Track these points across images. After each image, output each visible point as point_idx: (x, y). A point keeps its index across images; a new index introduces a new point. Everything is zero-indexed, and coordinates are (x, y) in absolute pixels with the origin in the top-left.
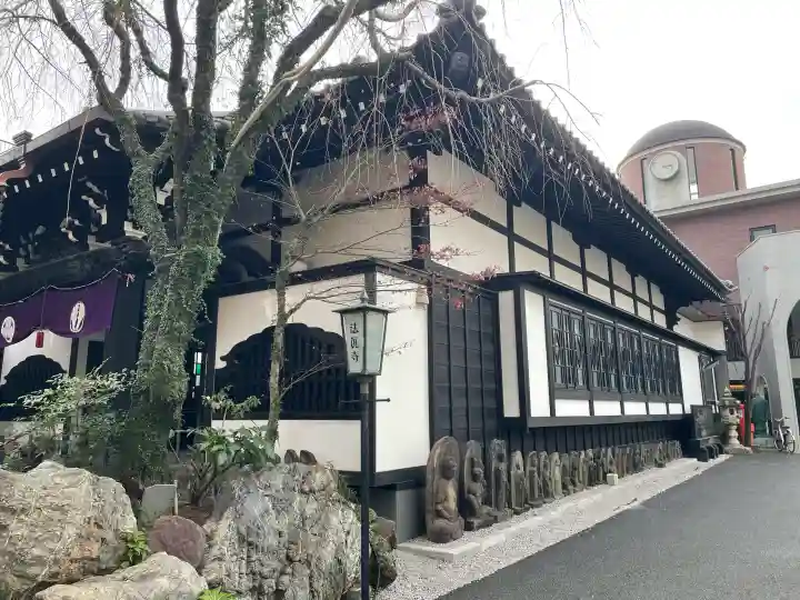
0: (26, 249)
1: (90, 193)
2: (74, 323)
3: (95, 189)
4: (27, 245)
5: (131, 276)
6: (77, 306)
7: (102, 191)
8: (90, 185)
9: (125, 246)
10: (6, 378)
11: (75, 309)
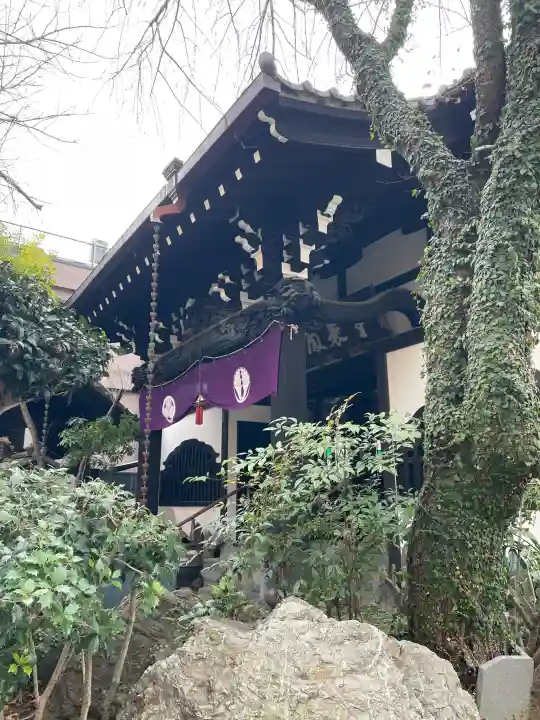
0: (178, 326)
1: (242, 233)
2: (239, 393)
3: (249, 229)
4: (178, 322)
5: (294, 327)
6: (238, 373)
7: (256, 230)
8: (242, 224)
9: (286, 290)
10: (164, 463)
11: (237, 377)
